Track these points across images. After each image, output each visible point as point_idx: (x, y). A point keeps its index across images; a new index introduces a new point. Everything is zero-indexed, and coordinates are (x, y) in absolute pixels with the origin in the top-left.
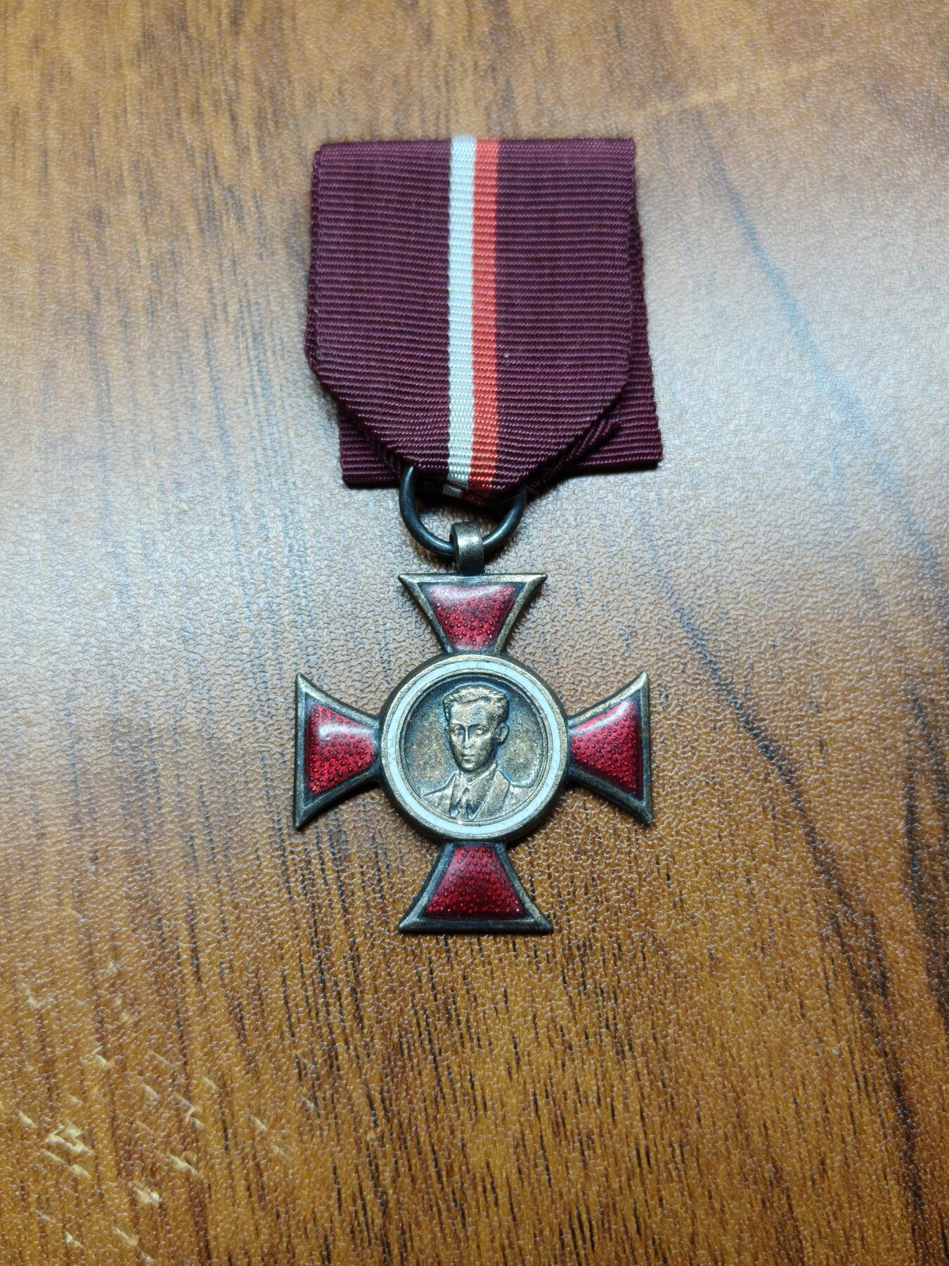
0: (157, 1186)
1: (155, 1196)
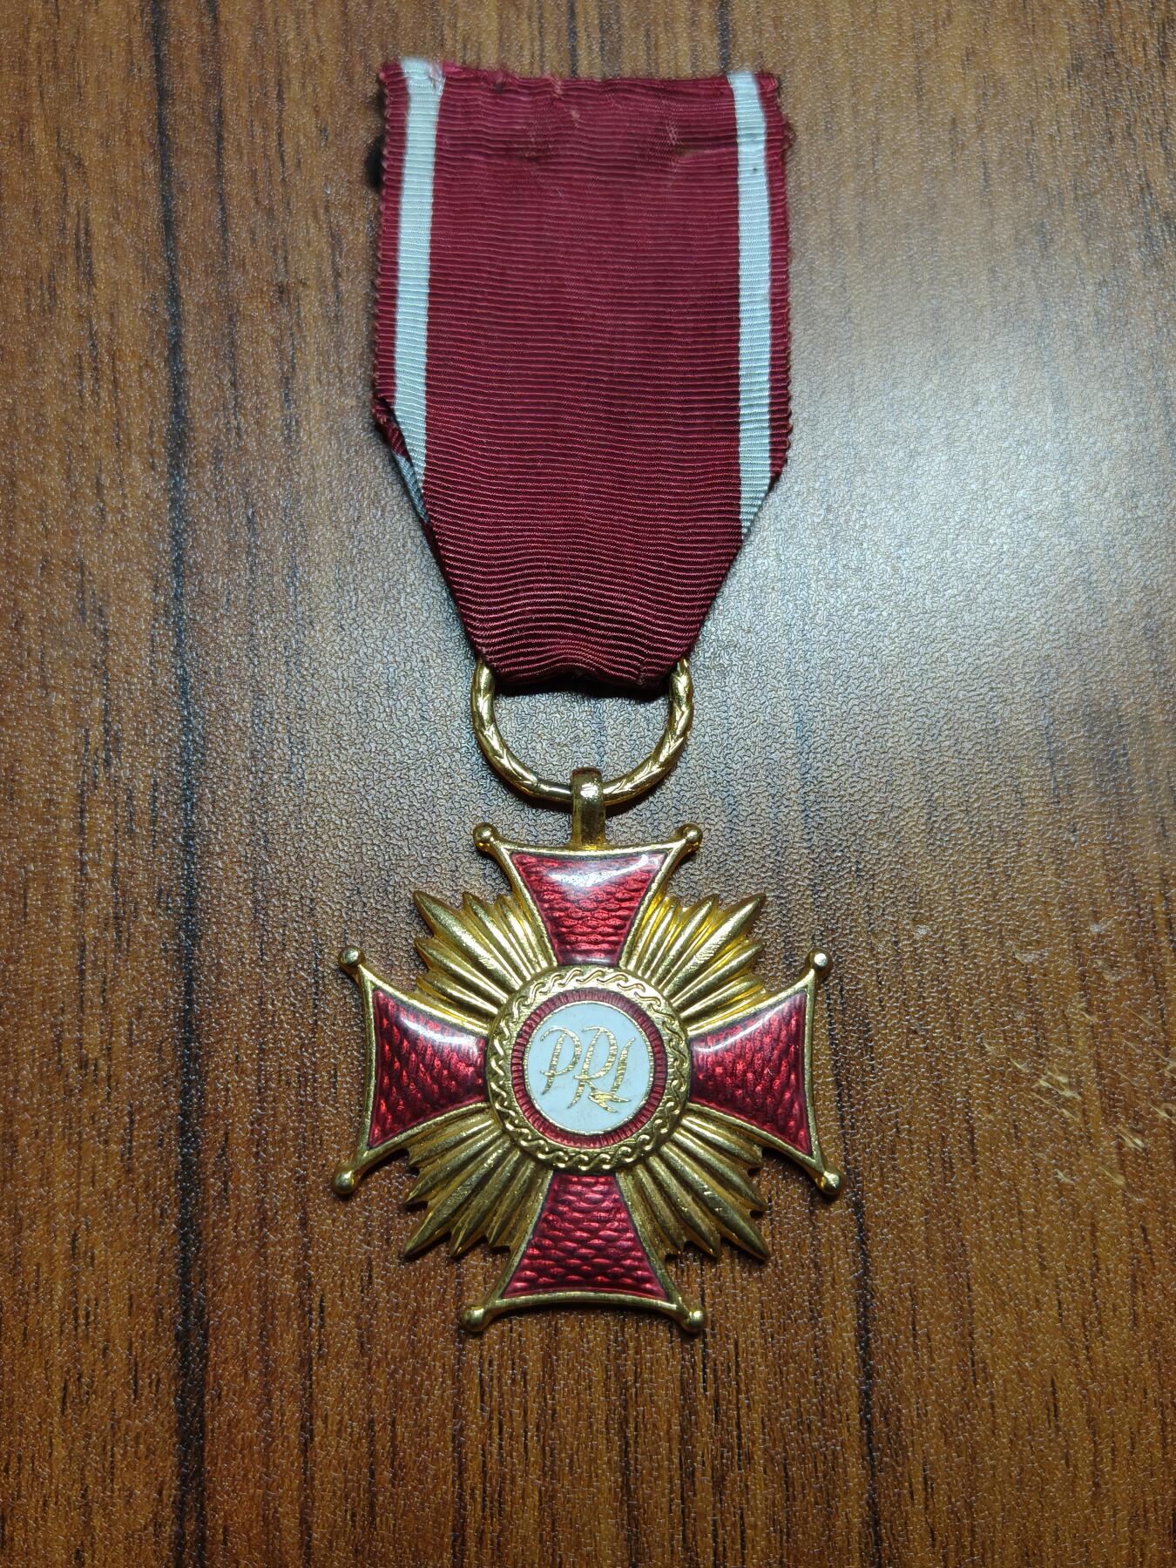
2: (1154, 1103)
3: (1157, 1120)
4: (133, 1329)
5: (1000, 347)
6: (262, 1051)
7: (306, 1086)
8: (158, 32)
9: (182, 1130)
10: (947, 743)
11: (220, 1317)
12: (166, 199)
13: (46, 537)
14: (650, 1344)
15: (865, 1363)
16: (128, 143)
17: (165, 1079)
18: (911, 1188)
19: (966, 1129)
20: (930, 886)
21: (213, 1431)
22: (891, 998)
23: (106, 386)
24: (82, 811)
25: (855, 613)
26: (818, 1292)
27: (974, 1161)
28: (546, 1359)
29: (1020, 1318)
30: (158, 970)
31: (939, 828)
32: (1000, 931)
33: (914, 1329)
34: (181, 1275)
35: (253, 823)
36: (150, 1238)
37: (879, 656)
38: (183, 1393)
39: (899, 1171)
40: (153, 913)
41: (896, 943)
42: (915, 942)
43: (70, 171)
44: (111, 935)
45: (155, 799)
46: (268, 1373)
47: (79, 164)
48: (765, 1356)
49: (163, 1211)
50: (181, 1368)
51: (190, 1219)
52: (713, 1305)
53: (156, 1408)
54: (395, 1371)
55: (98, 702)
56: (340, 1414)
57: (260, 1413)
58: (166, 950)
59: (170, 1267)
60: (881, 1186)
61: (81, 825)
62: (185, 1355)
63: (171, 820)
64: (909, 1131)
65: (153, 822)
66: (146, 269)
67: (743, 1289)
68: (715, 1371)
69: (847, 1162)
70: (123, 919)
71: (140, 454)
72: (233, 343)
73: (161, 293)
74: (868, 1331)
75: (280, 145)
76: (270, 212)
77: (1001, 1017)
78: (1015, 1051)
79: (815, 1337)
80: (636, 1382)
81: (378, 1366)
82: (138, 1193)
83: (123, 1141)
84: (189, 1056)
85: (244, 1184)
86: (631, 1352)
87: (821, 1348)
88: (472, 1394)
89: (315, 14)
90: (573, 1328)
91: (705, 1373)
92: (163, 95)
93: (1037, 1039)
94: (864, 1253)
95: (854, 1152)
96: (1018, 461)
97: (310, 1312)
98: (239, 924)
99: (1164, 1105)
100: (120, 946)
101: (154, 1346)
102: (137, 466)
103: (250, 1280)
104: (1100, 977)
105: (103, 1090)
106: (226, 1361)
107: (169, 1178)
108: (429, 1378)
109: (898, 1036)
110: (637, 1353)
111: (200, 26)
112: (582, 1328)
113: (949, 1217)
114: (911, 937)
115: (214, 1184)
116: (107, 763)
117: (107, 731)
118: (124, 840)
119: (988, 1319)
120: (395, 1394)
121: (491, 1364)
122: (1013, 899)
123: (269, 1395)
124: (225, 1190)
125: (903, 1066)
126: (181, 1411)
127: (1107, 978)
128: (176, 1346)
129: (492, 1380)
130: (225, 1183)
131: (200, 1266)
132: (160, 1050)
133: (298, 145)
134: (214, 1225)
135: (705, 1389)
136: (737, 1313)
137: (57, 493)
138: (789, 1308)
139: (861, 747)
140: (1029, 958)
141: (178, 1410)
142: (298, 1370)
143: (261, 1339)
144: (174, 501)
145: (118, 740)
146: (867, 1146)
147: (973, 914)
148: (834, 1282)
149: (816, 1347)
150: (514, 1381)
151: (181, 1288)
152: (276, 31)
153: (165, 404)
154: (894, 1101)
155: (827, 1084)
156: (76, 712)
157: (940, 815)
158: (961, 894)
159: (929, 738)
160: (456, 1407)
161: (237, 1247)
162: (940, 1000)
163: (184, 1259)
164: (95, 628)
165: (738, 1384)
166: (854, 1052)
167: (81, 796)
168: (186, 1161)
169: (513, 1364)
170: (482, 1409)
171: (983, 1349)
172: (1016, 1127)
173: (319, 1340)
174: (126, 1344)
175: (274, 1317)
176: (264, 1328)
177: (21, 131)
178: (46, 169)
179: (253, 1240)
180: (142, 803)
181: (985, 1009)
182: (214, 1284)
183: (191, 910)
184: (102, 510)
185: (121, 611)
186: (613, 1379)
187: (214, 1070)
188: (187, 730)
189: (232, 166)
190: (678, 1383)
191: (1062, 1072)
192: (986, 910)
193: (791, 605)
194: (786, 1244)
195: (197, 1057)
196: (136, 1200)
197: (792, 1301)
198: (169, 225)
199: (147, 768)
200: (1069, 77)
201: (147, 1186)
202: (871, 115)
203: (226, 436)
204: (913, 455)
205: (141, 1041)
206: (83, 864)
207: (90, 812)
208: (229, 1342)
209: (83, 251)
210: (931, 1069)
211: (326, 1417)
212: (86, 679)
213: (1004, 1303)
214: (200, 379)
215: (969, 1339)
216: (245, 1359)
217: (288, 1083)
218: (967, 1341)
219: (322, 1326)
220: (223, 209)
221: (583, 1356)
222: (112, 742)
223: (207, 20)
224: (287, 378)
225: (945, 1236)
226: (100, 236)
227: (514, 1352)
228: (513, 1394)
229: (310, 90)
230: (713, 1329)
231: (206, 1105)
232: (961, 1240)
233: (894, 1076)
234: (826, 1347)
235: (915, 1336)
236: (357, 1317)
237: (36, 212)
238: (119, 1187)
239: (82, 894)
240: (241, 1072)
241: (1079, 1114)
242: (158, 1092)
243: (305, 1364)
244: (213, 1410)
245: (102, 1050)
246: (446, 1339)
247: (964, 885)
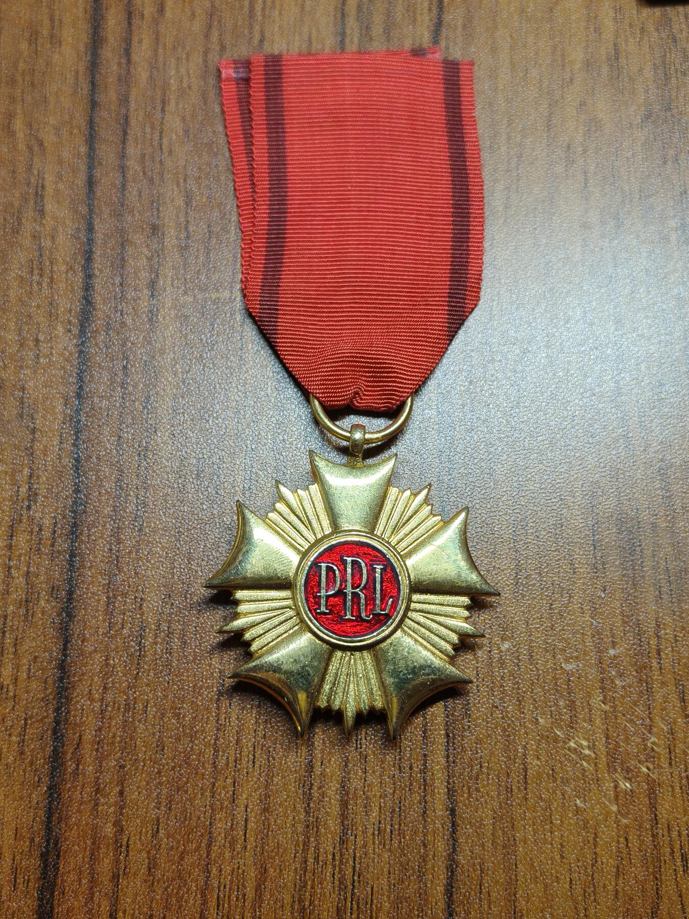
0: (630, 779)
1: (628, 785)
2: (640, 762)
3: (640, 772)
4: (16, 848)
5: (584, 288)
6: (105, 688)
7: (129, 711)
8: (94, 65)
9: (55, 732)
10: (531, 531)
11: (68, 845)
12: (91, 167)
13: (4, 369)
14: (321, 884)
15: (449, 907)
16: (71, 133)
17: (47, 700)
18: (486, 802)
19: (523, 769)
20: (513, 618)
21: (58, 913)
22: (483, 685)
23: (46, 280)
24: (12, 536)
25: (481, 448)
26: (424, 860)
27: (526, 789)
28: (258, 888)
29: (546, 886)
30: (48, 634)
31: (521, 583)
32: (554, 649)
33: (481, 888)
34: (47, 818)
35: (111, 550)
36: (31, 794)
37: (494, 475)
38: (41, 890)
39: (479, 791)
40: (48, 600)
41: (490, 652)
42: (501, 651)
43: (36, 148)
44: (22, 611)
45: (55, 532)
46: (93, 882)
47: (41, 144)
48: (389, 897)
49: (40, 779)
50: (42, 874)
51: (55, 785)
52: (360, 863)
53: (26, 896)
54: (168, 887)
55: (26, 471)
56: (133, 909)
57: (86, 905)
58: (54, 623)
59: (41, 813)
60: (468, 799)
61: (11, 543)
62: (46, 866)
63: (63, 545)
64: (488, 768)
65: (53, 545)
66: (76, 211)
67: (379, 855)
68: (358, 904)
69: (449, 783)
70: (31, 602)
71: (62, 322)
72: (123, 259)
73: (83, 226)
74: (452, 887)
75: (161, 139)
76: (151, 180)
77: (550, 702)
78: (557, 723)
79: (420, 888)
80: (310, 905)
81: (158, 883)
82: (26, 766)
83: (20, 735)
84: (62, 687)
85: (88, 767)
86: (309, 887)
87: (423, 894)
88: (213, 903)
89: (188, 59)
90: (275, 870)
91: (352, 904)
92: (94, 104)
93: (571, 717)
94: (454, 839)
95: (453, 777)
96: (590, 359)
97: (121, 847)
98: (97, 611)
99: (645, 764)
100: (27, 618)
101: (28, 859)
102: (60, 329)
103: (87, 824)
104: (613, 682)
105: (10, 704)
106: (69, 872)
107: (45, 759)
108: (187, 893)
109: (487, 708)
110: (312, 888)
111: (119, 64)
112: (281, 871)
113: (507, 822)
114: (499, 648)
115: (71, 765)
116: (29, 508)
117: (30, 488)
118: (35, 555)
119: (526, 886)
120: (167, 900)
121: (225, 887)
122: (564, 630)
123: (92, 894)
124: (77, 769)
125: (487, 727)
126: (41, 899)
127: (617, 682)
128: (41, 860)
129: (224, 897)
130: (78, 765)
131: (59, 813)
132: (46, 682)
133: (171, 139)
134: (69, 790)
135: (351, 914)
136: (374, 869)
137: (12, 343)
138: (406, 869)
139: (479, 529)
140: (568, 667)
141: (39, 898)
142: (110, 881)
143: (91, 861)
144: (81, 352)
145: (36, 494)
146: (461, 774)
147: (538, 638)
148: (434, 856)
149: (420, 894)
150: (237, 899)
151: (46, 826)
152: (164, 69)
153: (79, 293)
154: (480, 748)
155: (441, 735)
156: (13, 475)
157: (523, 573)
158: (532, 625)
159: (520, 527)
160: (202, 912)
161: (81, 804)
162: (513, 689)
163: (50, 809)
164: (28, 426)
165: (371, 912)
166: (458, 716)
167: (12, 526)
168: (55, 750)
169: (238, 888)
170: (217, 914)
171: (522, 904)
172: (553, 770)
173: (125, 864)
174: (12, 856)
175: (99, 848)
176: (92, 854)
177: (9, 123)
178: (22, 146)
179: (90, 801)
180: (46, 534)
181: (541, 697)
182: (66, 825)
183: (70, 599)
184: (38, 355)
185: (44, 417)
186: (297, 903)
187: (76, 697)
188: (77, 491)
189: (131, 150)
190: (335, 908)
191: (584, 738)
192: (546, 635)
193: (443, 439)
194: (408, 830)
195: (67, 689)
196: (24, 771)
197: (408, 865)
198: (91, 183)
199: (51, 513)
200: (642, 122)
201: (31, 763)
202: (518, 139)
203: (114, 315)
204: (525, 352)
205: (35, 676)
206: (10, 568)
207: (16, 536)
208: (72, 860)
209: (39, 196)
210: (504, 730)
211: (125, 910)
212: (20, 457)
213: (537, 877)
214: (102, 280)
215: (513, 898)
216: (80, 872)
217: (119, 709)
218: (512, 898)
219: (127, 856)
220: (124, 176)
221: (280, 887)
222: (32, 496)
223: (123, 61)
224: (154, 282)
225: (504, 833)
226: (50, 189)
227: (239, 881)
228: (236, 907)
229: (181, 106)
230: (359, 877)
231: (70, 718)
232: (514, 836)
233: (481, 733)
234: (426, 894)
235: (481, 893)
236: (148, 852)
237: (14, 172)
238: (15, 763)
239: (8, 585)
240: (92, 700)
241: (593, 765)
242: (43, 707)
243: (115, 878)
244: (59, 901)
245: (12, 679)
246: (200, 870)
247: (534, 619)
